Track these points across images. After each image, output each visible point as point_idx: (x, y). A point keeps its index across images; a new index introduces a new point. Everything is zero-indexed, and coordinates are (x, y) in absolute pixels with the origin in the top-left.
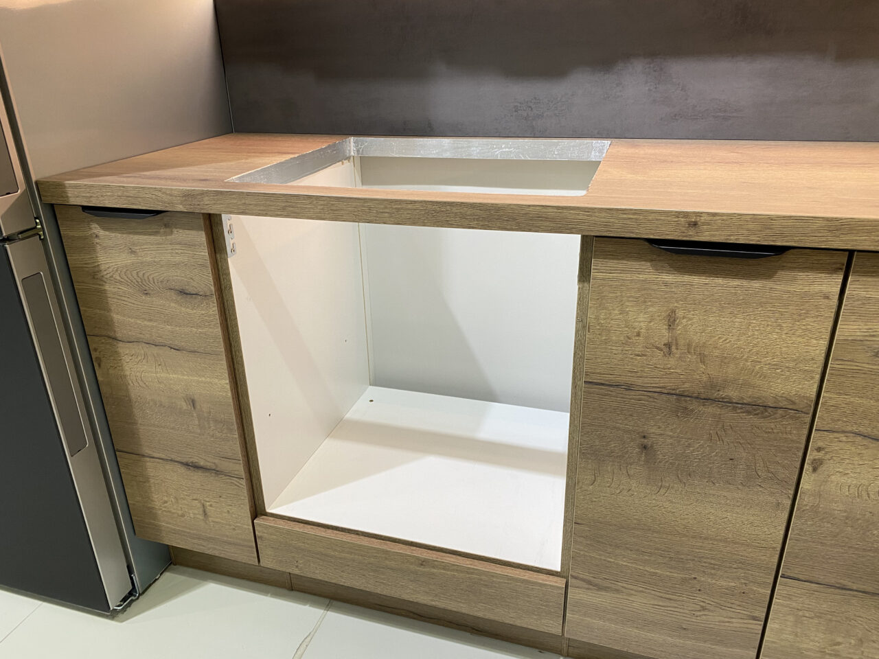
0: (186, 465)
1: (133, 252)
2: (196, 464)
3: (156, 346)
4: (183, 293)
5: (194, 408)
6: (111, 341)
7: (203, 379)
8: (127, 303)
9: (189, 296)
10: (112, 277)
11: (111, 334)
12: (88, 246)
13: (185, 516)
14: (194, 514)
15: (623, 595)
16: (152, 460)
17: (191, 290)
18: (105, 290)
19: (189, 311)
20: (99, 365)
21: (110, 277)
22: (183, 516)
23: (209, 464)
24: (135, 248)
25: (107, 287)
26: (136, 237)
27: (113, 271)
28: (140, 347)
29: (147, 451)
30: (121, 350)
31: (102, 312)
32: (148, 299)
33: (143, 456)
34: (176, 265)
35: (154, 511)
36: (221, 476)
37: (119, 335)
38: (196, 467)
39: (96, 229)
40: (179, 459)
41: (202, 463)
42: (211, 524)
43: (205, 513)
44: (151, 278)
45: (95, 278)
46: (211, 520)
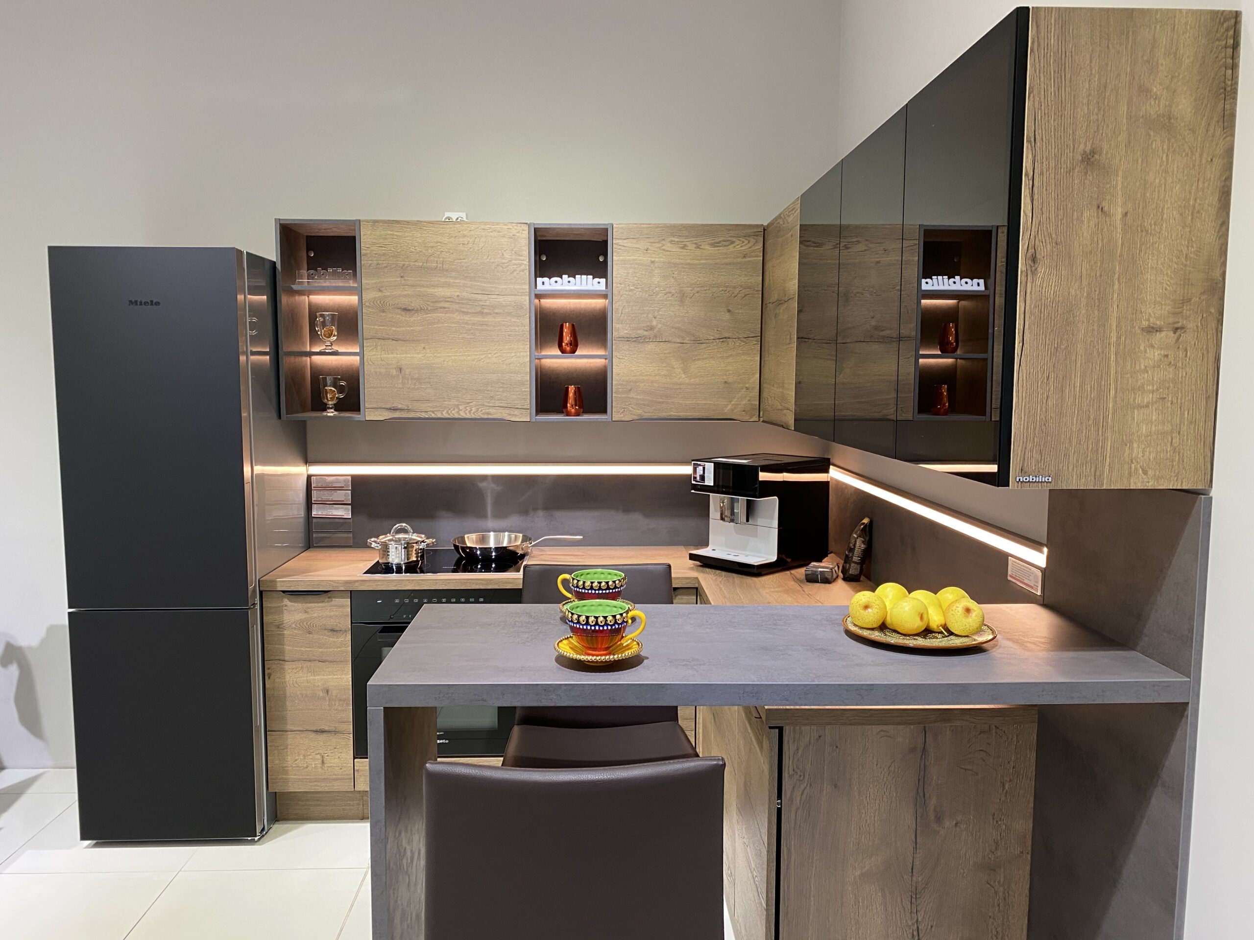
0: (316, 731)
1: (306, 612)
3: (310, 661)
4: (333, 630)
5: (328, 694)
6: (281, 662)
7: (336, 676)
8: (296, 640)
9: (336, 632)
10: (290, 626)
11: (282, 658)
12: (280, 611)
14: (315, 764)
16: (293, 732)
17: (338, 629)
18: (284, 634)
19: (334, 640)
20: (269, 678)
23: (332, 728)
24: (307, 610)
25: (286, 632)
26: (310, 605)
27: (291, 623)
28: (299, 663)
29: (289, 727)
30: (286, 667)
31: (279, 646)
32: (310, 636)
33: (287, 731)
34: (331, 617)
35: (287, 769)
36: (338, 734)
37: (287, 658)
38: (322, 731)
39: (286, 602)
40: (312, 729)
41: (327, 728)
42: (326, 769)
43: (323, 762)
44: (314, 625)
45: (278, 628)
46: (325, 765)
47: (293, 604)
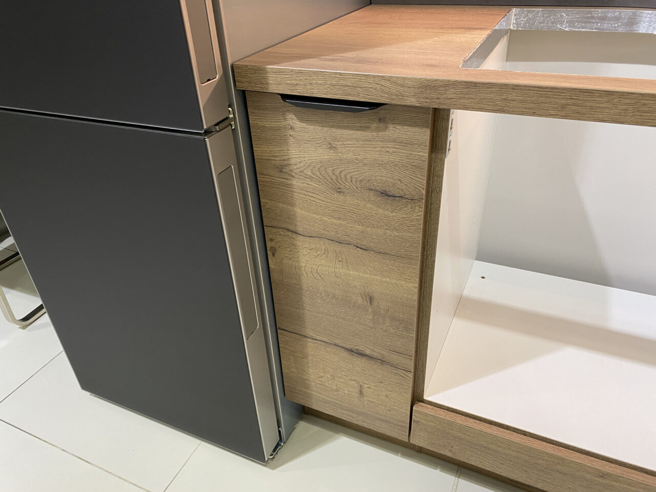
1: (332, 147)
2: (361, 352)
3: (340, 243)
4: (385, 194)
5: (371, 304)
6: (290, 233)
8: (315, 200)
9: (390, 198)
11: (291, 227)
12: (280, 137)
13: (339, 391)
14: (349, 391)
16: (314, 341)
17: (395, 192)
18: (291, 185)
19: (388, 213)
20: (273, 255)
21: (300, 172)
22: (337, 390)
23: (376, 354)
24: (335, 144)
25: (295, 182)
26: (340, 131)
27: (304, 166)
28: (322, 242)
30: (300, 244)
31: (285, 206)
32: (341, 197)
34: (382, 164)
36: (386, 366)
37: (300, 229)
38: (361, 354)
39: (291, 120)
40: (344, 345)
41: (368, 352)
42: (366, 402)
43: (361, 393)
44: (348, 177)
45: (281, 171)
46: (366, 398)
47: (304, 125)
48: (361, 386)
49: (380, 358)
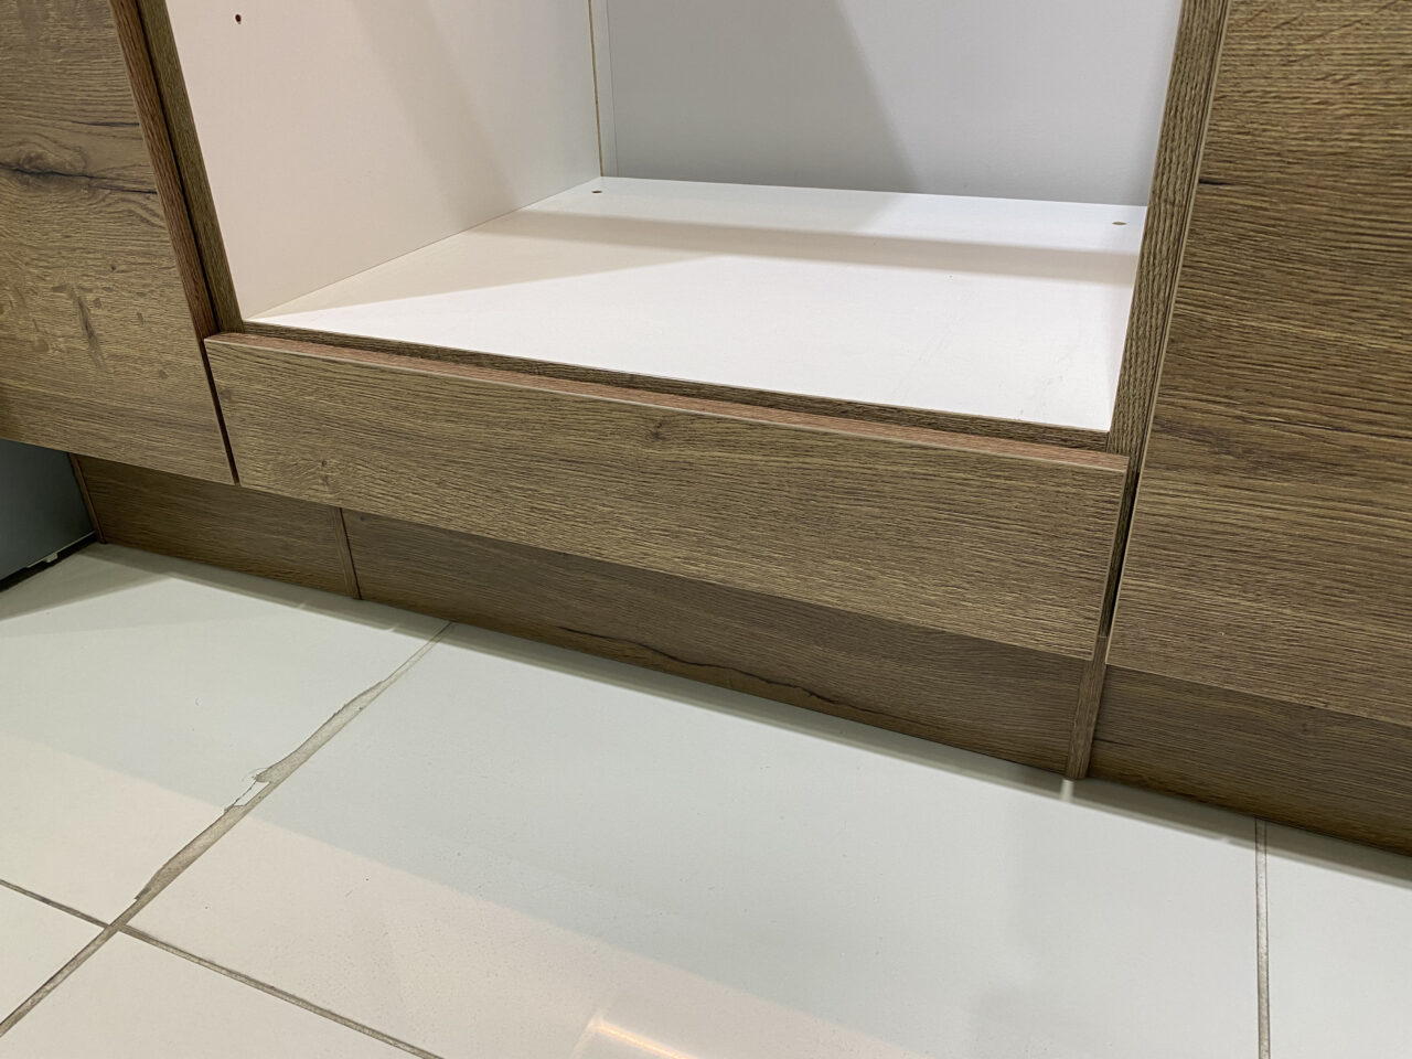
0: (18, 170)
2: (41, 163)
13: (48, 349)
14: (67, 337)
15: (1349, 485)
36: (100, 193)
38: (42, 172)
42: (108, 365)
43: (89, 331)
46: (104, 350)
48: (81, 306)
49: (80, 167)
